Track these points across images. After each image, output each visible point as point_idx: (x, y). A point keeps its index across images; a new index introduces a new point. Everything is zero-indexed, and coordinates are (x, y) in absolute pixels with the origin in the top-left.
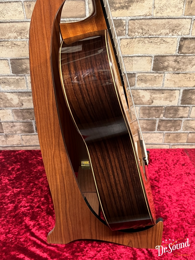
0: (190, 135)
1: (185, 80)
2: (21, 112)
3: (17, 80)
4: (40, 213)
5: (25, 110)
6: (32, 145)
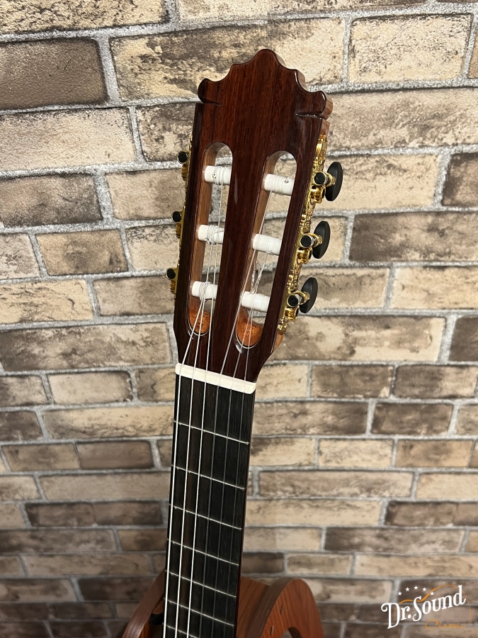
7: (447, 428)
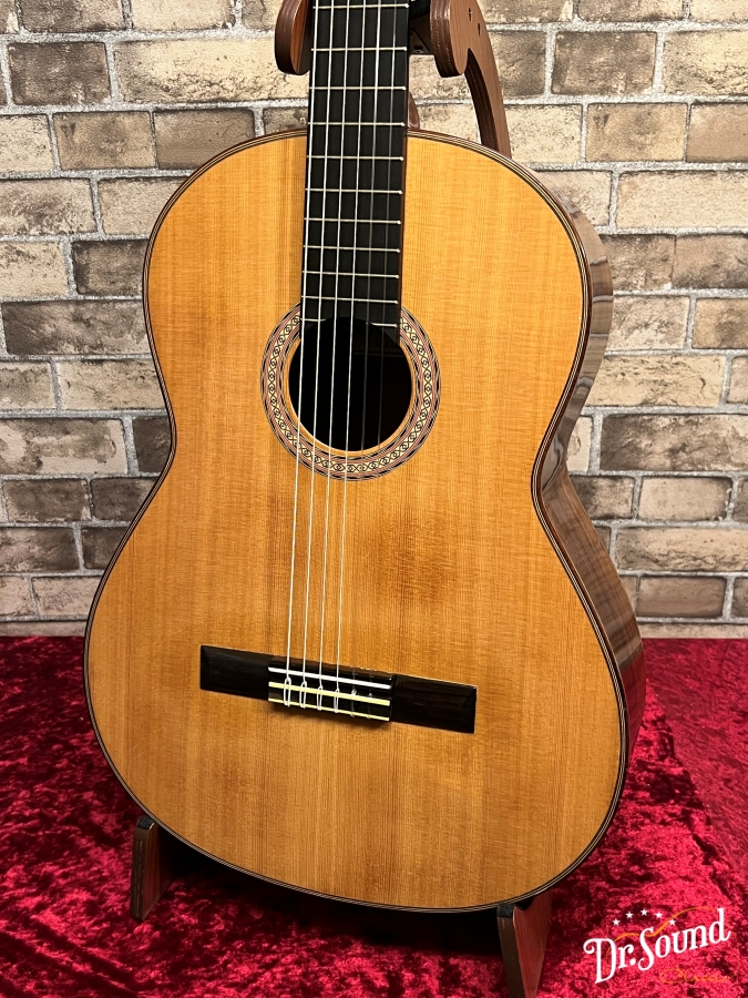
0: (645, 584)
1: (608, 380)
2: (32, 490)
3: (24, 374)
4: (73, 839)
5: (48, 485)
6: (70, 618)
7: (651, 80)
